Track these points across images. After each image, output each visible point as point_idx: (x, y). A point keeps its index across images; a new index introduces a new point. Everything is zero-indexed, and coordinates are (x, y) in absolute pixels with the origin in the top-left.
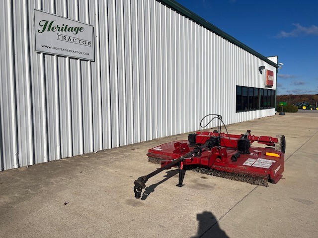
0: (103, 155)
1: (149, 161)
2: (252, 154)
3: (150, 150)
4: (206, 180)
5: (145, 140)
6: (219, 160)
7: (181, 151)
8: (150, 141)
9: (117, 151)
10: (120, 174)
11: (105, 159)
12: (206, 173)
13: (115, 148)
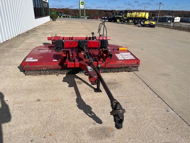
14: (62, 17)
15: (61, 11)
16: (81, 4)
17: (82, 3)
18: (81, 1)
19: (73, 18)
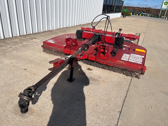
0: (3, 44)
1: (44, 51)
2: (124, 49)
3: (44, 43)
4: (92, 71)
5: (42, 31)
6: (102, 55)
7: (71, 45)
8: (46, 32)
9: (17, 40)
10: (14, 67)
11: (4, 48)
12: (91, 65)
13: (16, 37)
14: (140, 15)
15: (144, 10)
16: (164, 4)
17: (166, 3)
18: (164, 1)
19: (151, 18)
